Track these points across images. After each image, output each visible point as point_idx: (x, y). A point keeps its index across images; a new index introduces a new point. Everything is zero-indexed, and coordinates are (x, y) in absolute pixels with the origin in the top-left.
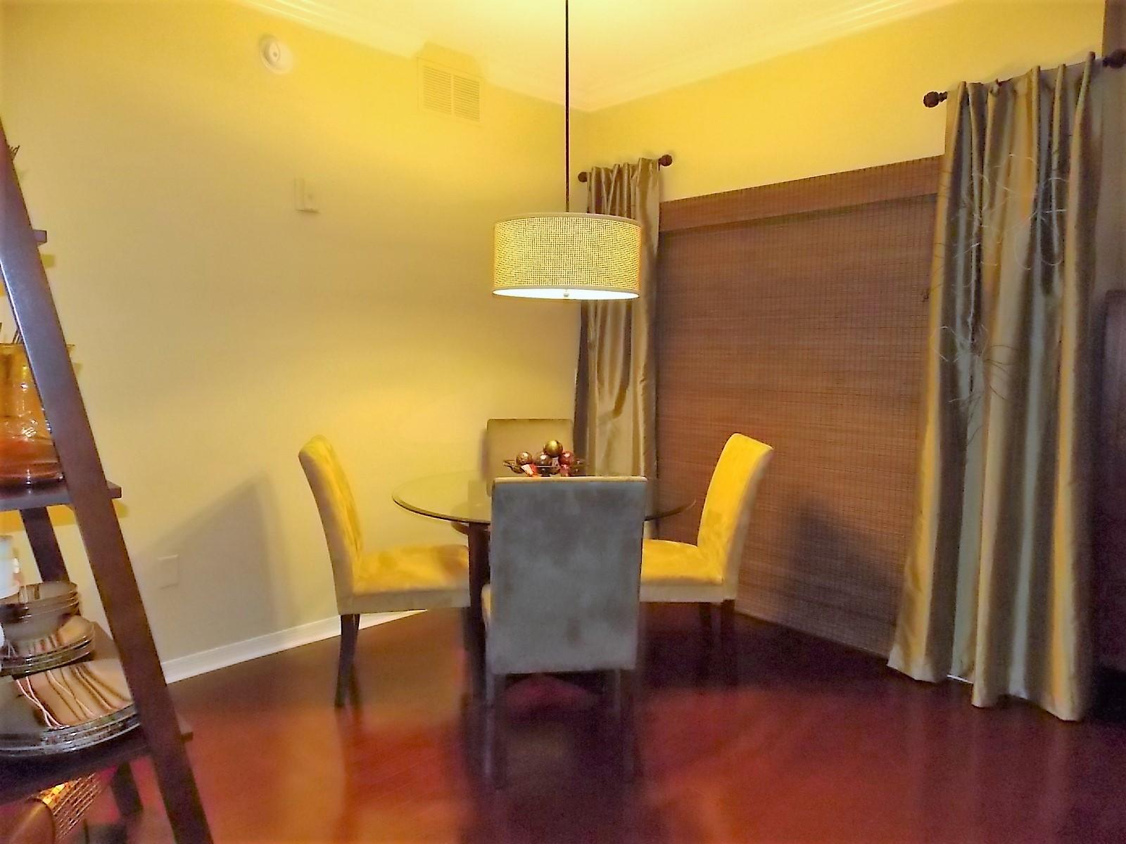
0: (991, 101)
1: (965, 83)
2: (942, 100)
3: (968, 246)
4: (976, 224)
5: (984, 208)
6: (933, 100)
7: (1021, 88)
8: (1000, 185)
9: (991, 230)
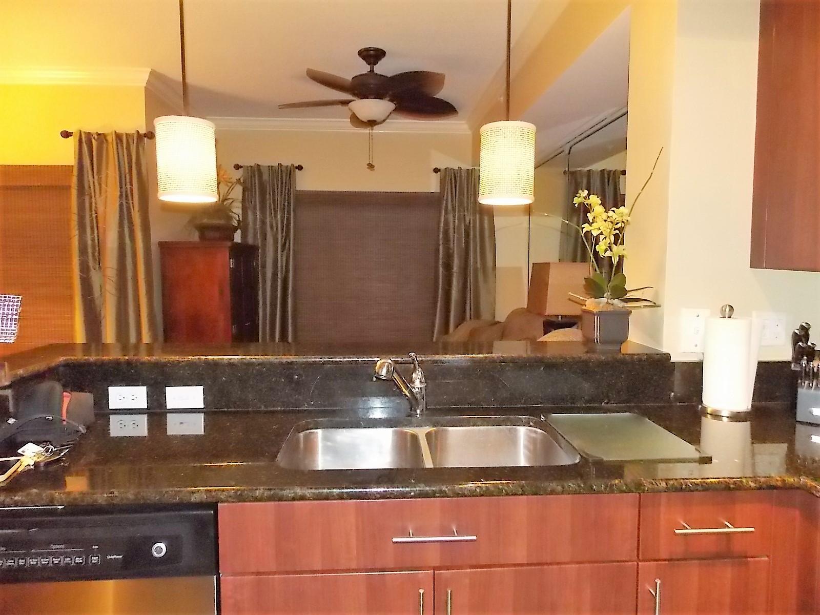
0: (94, 143)
1: (81, 131)
2: (71, 136)
3: (91, 216)
4: (94, 204)
5: (97, 197)
6: (66, 135)
7: (109, 138)
8: (103, 186)
9: (101, 209)
